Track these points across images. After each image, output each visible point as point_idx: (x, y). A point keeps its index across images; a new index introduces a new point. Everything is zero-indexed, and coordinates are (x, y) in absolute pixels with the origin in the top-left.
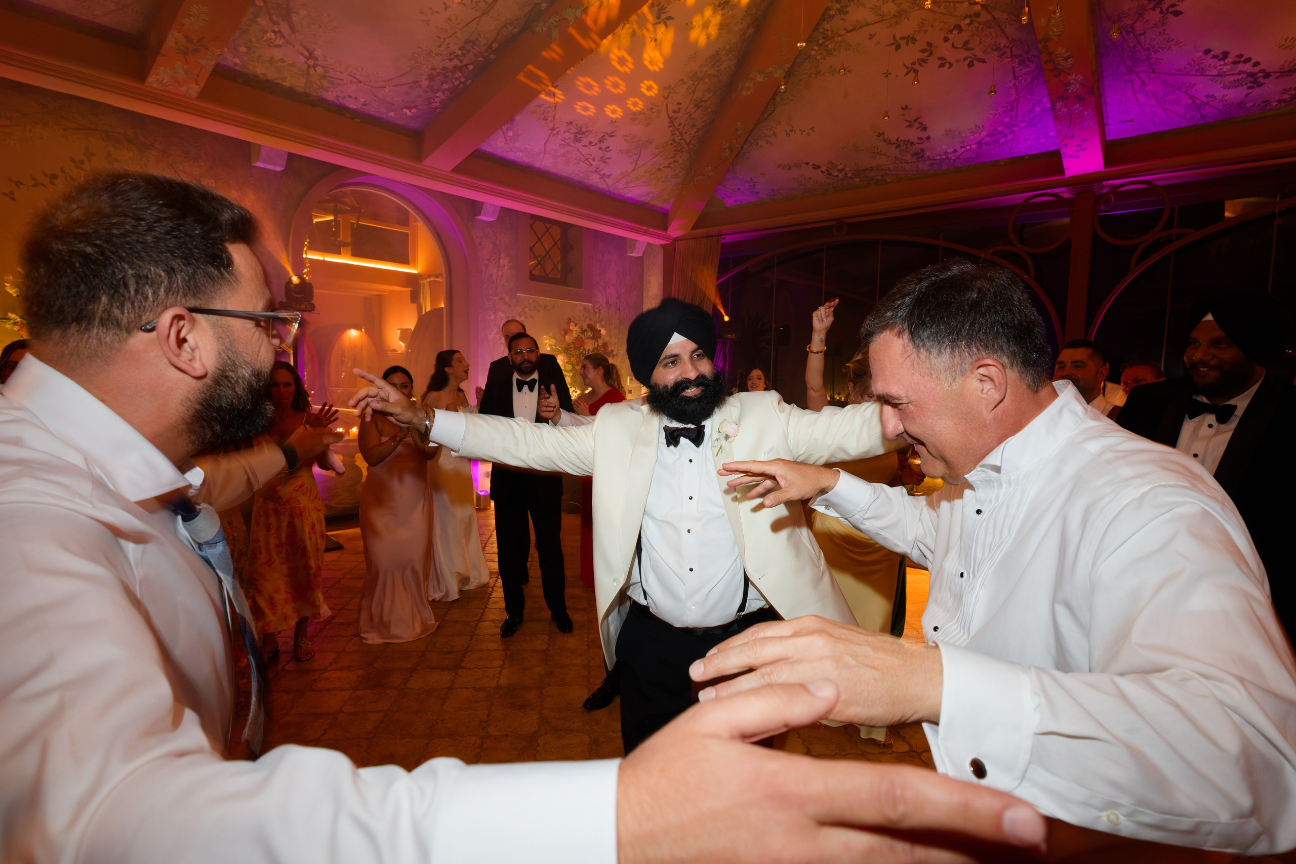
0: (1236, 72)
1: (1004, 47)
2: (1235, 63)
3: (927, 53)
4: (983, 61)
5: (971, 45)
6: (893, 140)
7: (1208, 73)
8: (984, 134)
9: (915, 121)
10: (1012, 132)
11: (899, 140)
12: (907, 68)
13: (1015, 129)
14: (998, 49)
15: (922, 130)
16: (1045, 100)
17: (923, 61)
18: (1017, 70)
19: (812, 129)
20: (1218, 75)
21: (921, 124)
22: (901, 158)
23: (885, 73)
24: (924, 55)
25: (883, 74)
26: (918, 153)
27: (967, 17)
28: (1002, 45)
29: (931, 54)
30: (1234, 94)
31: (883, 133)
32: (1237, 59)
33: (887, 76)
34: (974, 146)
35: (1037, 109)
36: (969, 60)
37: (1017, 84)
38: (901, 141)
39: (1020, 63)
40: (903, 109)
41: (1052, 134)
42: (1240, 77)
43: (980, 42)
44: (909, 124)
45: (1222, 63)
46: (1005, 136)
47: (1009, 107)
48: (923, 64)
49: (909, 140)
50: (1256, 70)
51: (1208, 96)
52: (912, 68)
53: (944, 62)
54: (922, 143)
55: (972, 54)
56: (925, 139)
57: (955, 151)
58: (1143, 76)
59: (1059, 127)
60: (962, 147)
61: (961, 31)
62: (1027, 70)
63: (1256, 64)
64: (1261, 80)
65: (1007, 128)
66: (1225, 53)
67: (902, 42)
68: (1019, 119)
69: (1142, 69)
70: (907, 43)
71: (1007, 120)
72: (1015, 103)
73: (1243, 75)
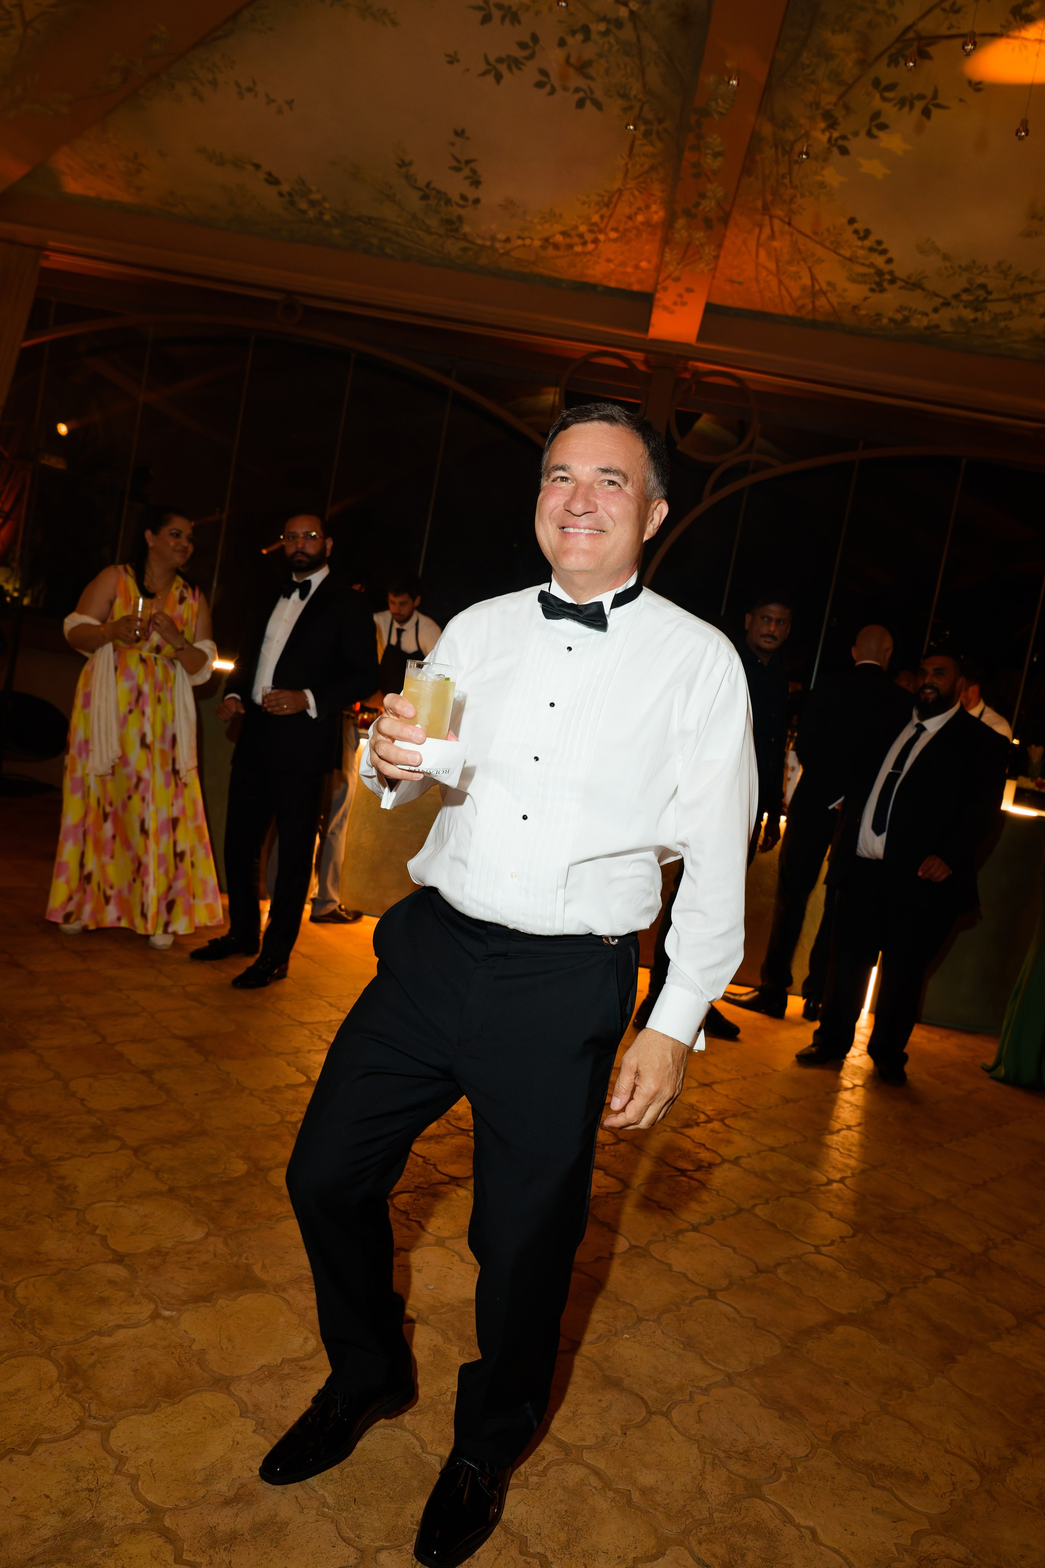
0: (867, 262)
1: (635, 97)
2: (871, 249)
3: (526, 53)
4: (599, 106)
5: (592, 71)
6: (422, 182)
7: (842, 252)
8: (558, 228)
9: (468, 162)
10: (596, 241)
11: (432, 186)
12: (488, 63)
13: (602, 237)
14: (624, 96)
15: (472, 184)
16: (654, 208)
17: (513, 63)
18: (638, 142)
19: (290, 103)
20: (850, 259)
21: (474, 171)
22: (423, 221)
23: (451, 56)
24: (520, 54)
25: (448, 56)
26: (450, 222)
27: (604, 19)
28: (633, 93)
29: (531, 57)
31: (410, 164)
32: (875, 246)
33: (451, 63)
34: (537, 243)
35: (640, 218)
36: (582, 94)
37: (629, 165)
38: (434, 189)
39: (647, 134)
40: (456, 133)
41: (644, 264)
42: (865, 270)
43: (607, 71)
44: (454, 163)
45: (860, 243)
46: (584, 244)
47: (606, 199)
48: (514, 68)
49: (445, 194)
50: (886, 268)
51: (829, 283)
52: (495, 68)
53: (545, 79)
54: (463, 207)
55: (590, 87)
56: (470, 202)
57: (508, 240)
58: (777, 223)
59: (668, 257)
60: (519, 237)
61: (587, 38)
62: (648, 149)
63: (890, 261)
64: (886, 285)
65: (591, 231)
66: (867, 233)
67: (497, 14)
68: (612, 224)
69: (781, 213)
70: (503, 19)
71: (596, 218)
72: (617, 196)
73: (872, 271)
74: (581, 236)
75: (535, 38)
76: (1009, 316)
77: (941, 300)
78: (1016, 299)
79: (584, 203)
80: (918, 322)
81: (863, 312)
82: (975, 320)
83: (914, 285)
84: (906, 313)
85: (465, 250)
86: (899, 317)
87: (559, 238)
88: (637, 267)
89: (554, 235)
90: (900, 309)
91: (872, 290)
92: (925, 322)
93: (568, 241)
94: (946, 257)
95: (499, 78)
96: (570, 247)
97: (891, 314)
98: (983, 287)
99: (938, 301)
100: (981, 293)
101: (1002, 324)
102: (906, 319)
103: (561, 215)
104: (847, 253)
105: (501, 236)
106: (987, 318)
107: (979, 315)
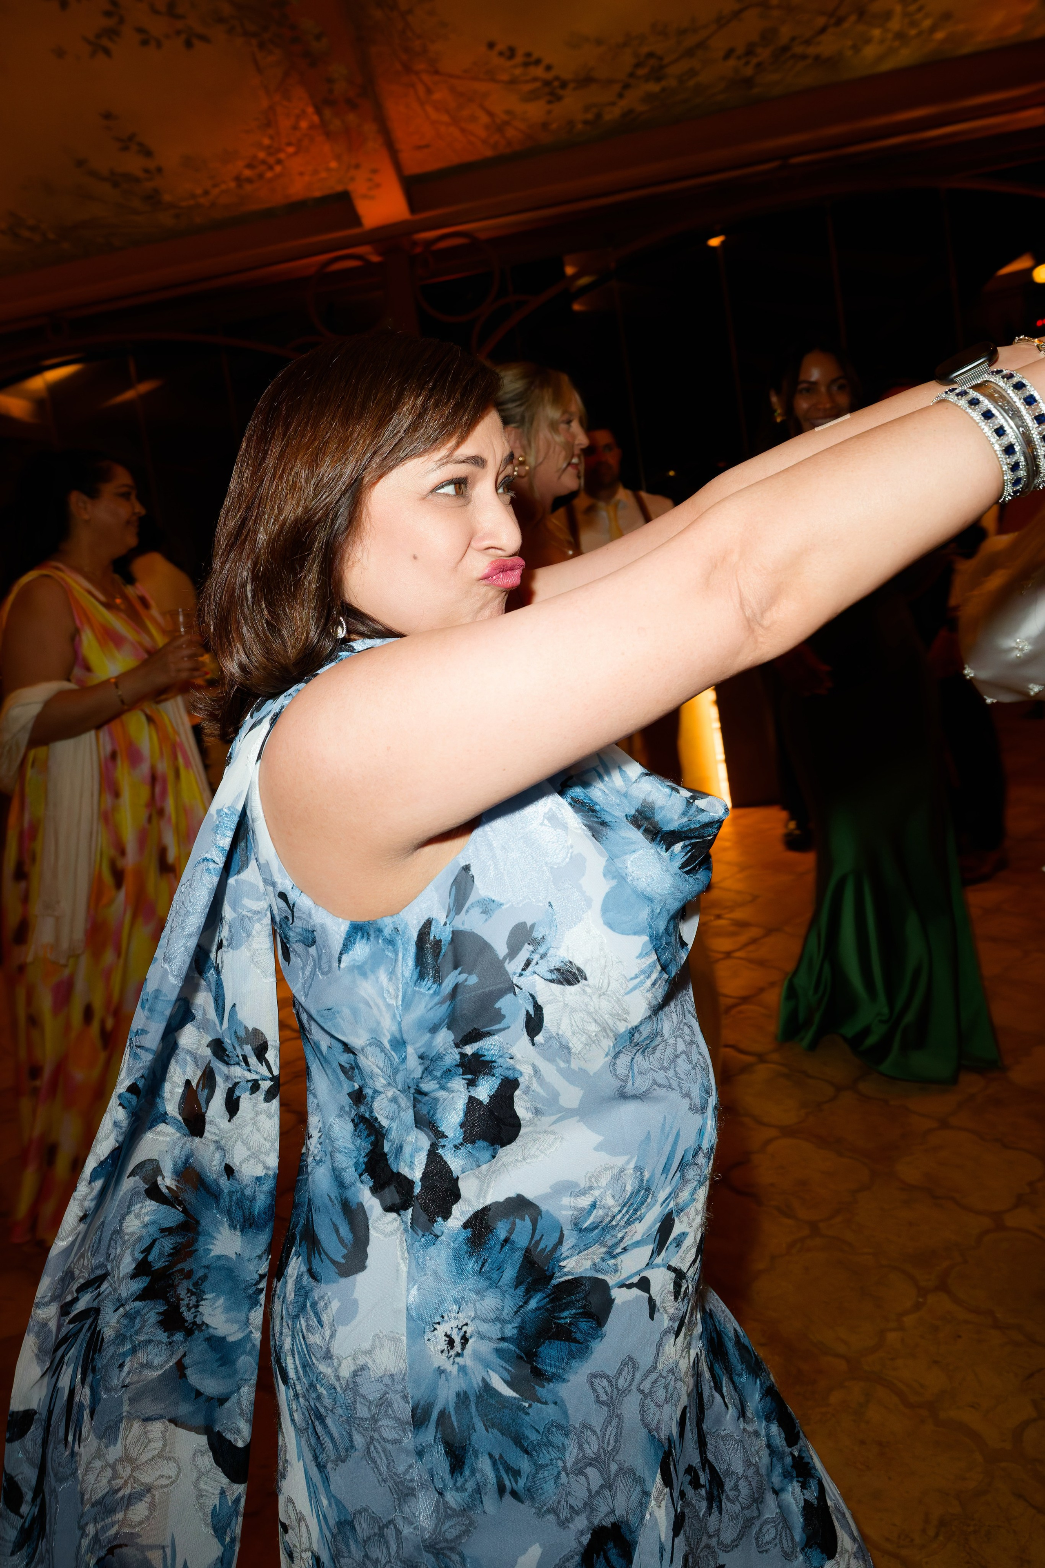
0: (529, 78)
2: (525, 65)
4: (205, 39)
6: (105, 173)
7: (500, 78)
8: (242, 162)
9: (130, 138)
11: (115, 173)
12: (90, 43)
15: (145, 156)
16: (310, 110)
20: (512, 82)
21: (140, 144)
23: (57, 51)
25: (54, 52)
31: (84, 158)
32: (527, 60)
33: (60, 56)
34: (232, 185)
35: (303, 125)
36: (184, 35)
37: (264, 82)
38: (118, 174)
41: (332, 163)
42: (532, 86)
44: (121, 144)
45: (511, 63)
46: (271, 168)
47: (265, 120)
49: (130, 174)
50: (548, 76)
52: (98, 45)
53: (146, 36)
54: (152, 179)
55: (187, 26)
56: (153, 172)
63: (549, 68)
65: (269, 154)
66: (512, 50)
68: (284, 140)
71: (266, 141)
73: (539, 84)
74: (263, 162)
76: (692, 73)
77: (620, 85)
78: (690, 53)
79: (248, 131)
80: (611, 114)
81: (554, 126)
82: (663, 91)
83: (585, 81)
84: (595, 110)
85: (175, 217)
86: (590, 116)
87: (247, 172)
88: (328, 172)
89: (242, 171)
90: (587, 109)
91: (550, 102)
92: (616, 112)
94: (599, 42)
95: (106, 53)
96: (260, 176)
97: (581, 118)
98: (651, 55)
99: (618, 87)
100: (653, 62)
101: (691, 83)
102: (599, 116)
103: (236, 151)
104: (504, 77)
105: (199, 191)
106: (673, 83)
107: (664, 83)
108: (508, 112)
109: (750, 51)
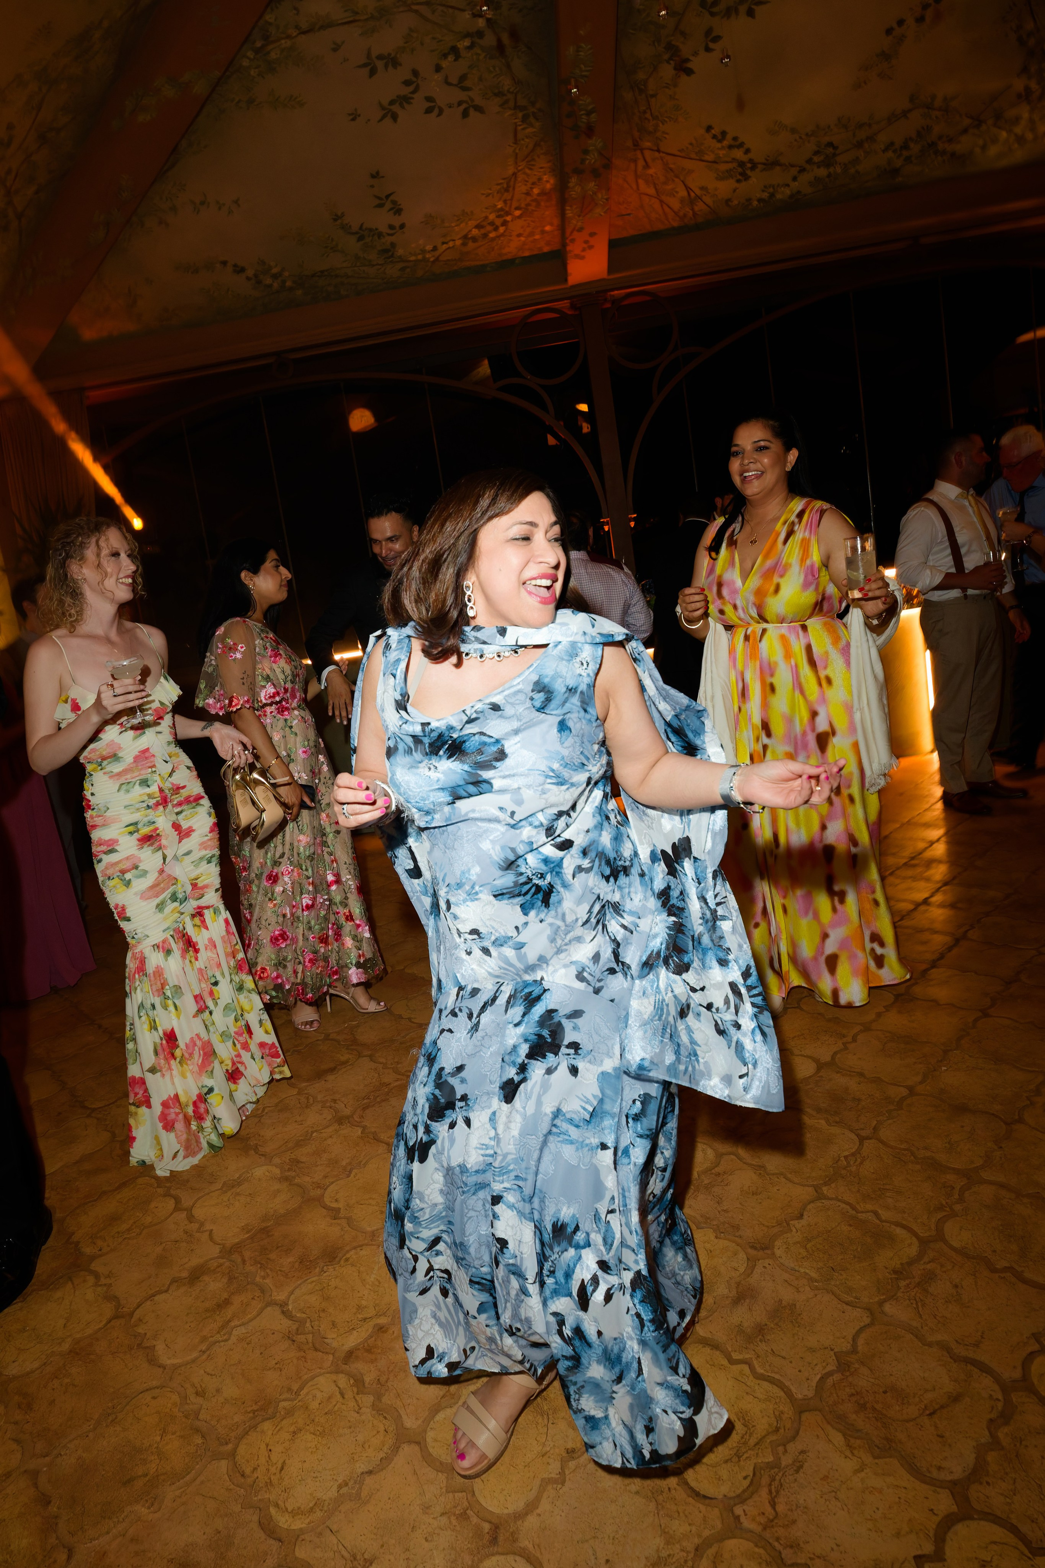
0: (728, 160)
1: (508, 91)
2: (730, 147)
3: (411, 88)
4: (479, 109)
5: (467, 83)
6: (355, 227)
7: (706, 158)
8: (472, 223)
9: (387, 197)
11: (364, 227)
12: (383, 108)
13: (509, 218)
14: (499, 94)
15: (395, 214)
16: (545, 178)
17: (404, 100)
18: (519, 128)
19: (236, 202)
20: (715, 162)
21: (394, 202)
22: (364, 258)
23: (352, 114)
24: (406, 91)
25: (350, 115)
26: (386, 251)
27: (468, 35)
28: (506, 88)
29: (416, 89)
30: (724, 188)
31: (343, 215)
32: (733, 143)
33: (353, 120)
34: (458, 243)
36: (464, 106)
37: (517, 150)
38: (366, 229)
39: (525, 119)
40: (373, 177)
41: (548, 228)
42: (729, 166)
43: (480, 79)
44: (378, 202)
45: (720, 145)
46: (496, 229)
47: (505, 186)
48: (405, 104)
49: (376, 229)
50: (745, 158)
52: (390, 110)
53: (433, 104)
54: (393, 235)
55: (470, 97)
56: (397, 228)
57: (435, 249)
58: (647, 153)
59: (569, 214)
60: (443, 243)
61: (457, 57)
62: (530, 130)
63: (748, 151)
64: (749, 172)
65: (498, 217)
66: (724, 134)
67: (380, 64)
68: (515, 204)
69: (648, 144)
70: (386, 66)
71: (500, 205)
72: (513, 180)
73: (735, 165)
74: (492, 223)
75: (415, 73)
76: (856, 162)
77: (798, 169)
78: (859, 145)
79: (488, 195)
80: (783, 194)
81: (736, 203)
82: (829, 175)
83: (771, 164)
84: (771, 190)
85: (403, 269)
86: (765, 195)
87: (475, 232)
88: (543, 232)
89: (470, 231)
90: (765, 189)
91: (738, 181)
92: (788, 192)
93: (483, 231)
94: (793, 131)
95: (395, 117)
96: (485, 236)
97: (758, 196)
98: (830, 144)
99: (794, 171)
100: (830, 150)
101: (853, 171)
102: (772, 195)
103: (472, 212)
104: (710, 157)
105: (429, 247)
106: (839, 170)
107: (831, 170)
108: (702, 188)
109: (905, 147)
